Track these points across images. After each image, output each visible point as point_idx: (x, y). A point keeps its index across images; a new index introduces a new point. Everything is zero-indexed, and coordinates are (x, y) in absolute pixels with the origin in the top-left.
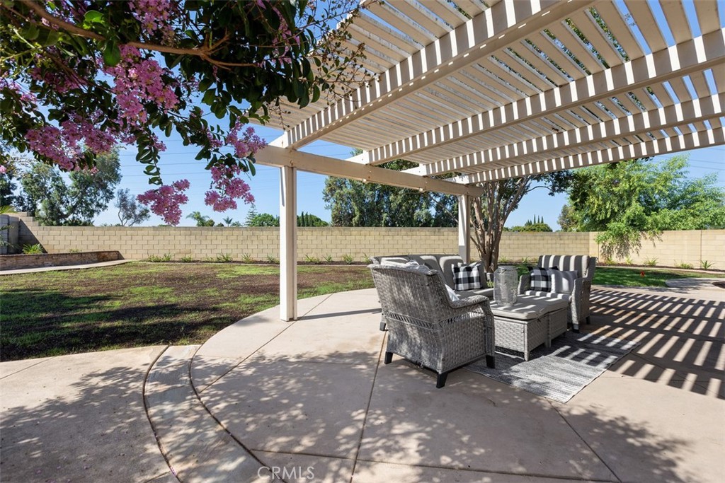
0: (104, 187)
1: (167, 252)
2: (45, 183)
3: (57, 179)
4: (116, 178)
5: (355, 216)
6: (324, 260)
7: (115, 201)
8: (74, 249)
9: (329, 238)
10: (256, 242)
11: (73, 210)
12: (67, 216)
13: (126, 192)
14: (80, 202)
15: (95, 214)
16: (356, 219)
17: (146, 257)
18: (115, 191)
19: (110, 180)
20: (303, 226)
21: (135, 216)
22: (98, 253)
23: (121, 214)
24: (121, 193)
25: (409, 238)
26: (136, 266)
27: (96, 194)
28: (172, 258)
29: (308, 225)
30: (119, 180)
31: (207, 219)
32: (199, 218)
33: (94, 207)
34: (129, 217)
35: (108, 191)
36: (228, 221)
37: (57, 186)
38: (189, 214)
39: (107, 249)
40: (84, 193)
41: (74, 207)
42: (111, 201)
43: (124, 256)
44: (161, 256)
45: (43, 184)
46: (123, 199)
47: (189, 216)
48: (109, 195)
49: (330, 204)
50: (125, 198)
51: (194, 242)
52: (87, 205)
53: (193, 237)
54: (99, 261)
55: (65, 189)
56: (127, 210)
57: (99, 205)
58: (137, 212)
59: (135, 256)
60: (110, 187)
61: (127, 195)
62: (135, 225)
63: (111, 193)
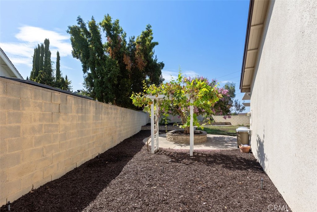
1: (243, 123)
8: (220, 121)
13: (237, 101)
17: (237, 124)
18: (234, 101)
19: (232, 97)
21: (240, 109)
22: (225, 123)
24: (235, 101)
26: (234, 127)
28: (244, 125)
30: (235, 97)
34: (238, 110)
35: (231, 101)
39: (228, 122)
43: (232, 124)
44: (241, 125)
50: (237, 103)
54: (226, 125)
56: (237, 107)
58: (241, 108)
59: (234, 124)
60: (232, 99)
61: (237, 102)
62: (240, 113)
63: (232, 102)
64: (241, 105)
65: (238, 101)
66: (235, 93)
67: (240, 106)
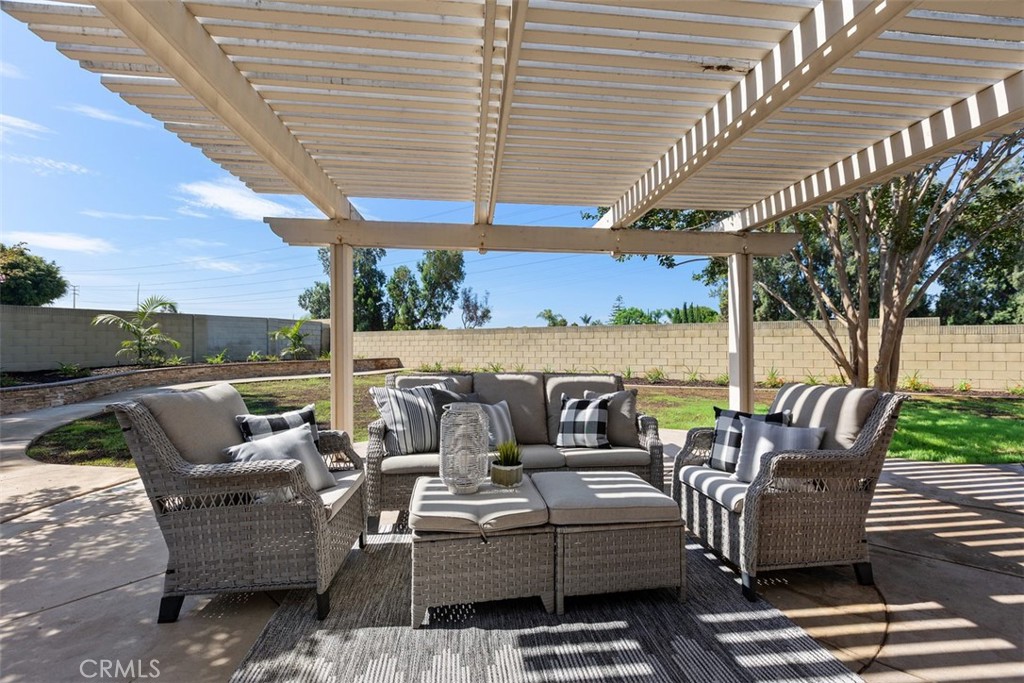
0: (450, 287)
1: (439, 361)
2: (404, 288)
3: (413, 283)
4: (460, 276)
5: (761, 304)
6: (641, 375)
7: (459, 302)
9: (633, 341)
10: (533, 349)
11: (424, 314)
12: (419, 320)
13: (470, 291)
14: (430, 306)
15: (442, 317)
16: (762, 309)
17: (420, 366)
18: (459, 291)
19: (455, 279)
20: (687, 321)
21: (477, 318)
22: (376, 360)
23: (465, 315)
24: (464, 293)
25: (779, 340)
27: (443, 296)
28: (443, 368)
29: (694, 321)
30: (463, 279)
31: (559, 319)
32: (551, 318)
33: (440, 310)
34: (471, 319)
35: (453, 291)
36: (586, 320)
37: (412, 290)
38: (538, 313)
39: (389, 357)
40: (433, 296)
41: (425, 310)
42: (456, 302)
43: (403, 364)
44: (433, 366)
45: (403, 288)
46: (467, 299)
47: (539, 316)
48: (454, 297)
49: (717, 288)
50: (469, 298)
51: (466, 349)
52: (436, 308)
53: (465, 342)
54: (377, 369)
55: (418, 292)
56: (470, 311)
57: (445, 308)
58: (479, 313)
60: (455, 287)
61: (470, 294)
62: (476, 327)
63: (456, 294)
64: (479, 304)
65: (473, 292)
66: (463, 269)
67: (476, 308)
